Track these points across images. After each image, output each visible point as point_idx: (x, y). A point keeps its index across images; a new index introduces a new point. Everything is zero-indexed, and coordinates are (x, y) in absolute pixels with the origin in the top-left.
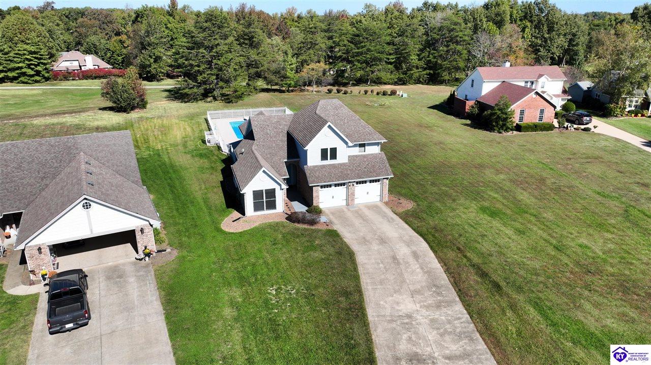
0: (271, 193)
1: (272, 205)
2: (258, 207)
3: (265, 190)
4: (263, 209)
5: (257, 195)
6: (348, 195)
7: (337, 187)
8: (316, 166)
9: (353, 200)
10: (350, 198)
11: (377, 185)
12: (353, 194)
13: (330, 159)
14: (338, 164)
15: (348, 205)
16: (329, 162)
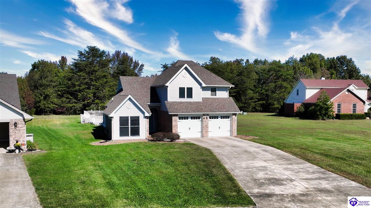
0: (135, 121)
1: (136, 132)
2: (123, 132)
3: (131, 117)
4: (128, 135)
5: (123, 121)
6: (202, 128)
7: (193, 120)
8: (175, 102)
9: (207, 132)
10: (204, 130)
11: (227, 121)
12: (207, 127)
13: (187, 98)
14: (194, 102)
15: (203, 136)
16: (186, 100)
